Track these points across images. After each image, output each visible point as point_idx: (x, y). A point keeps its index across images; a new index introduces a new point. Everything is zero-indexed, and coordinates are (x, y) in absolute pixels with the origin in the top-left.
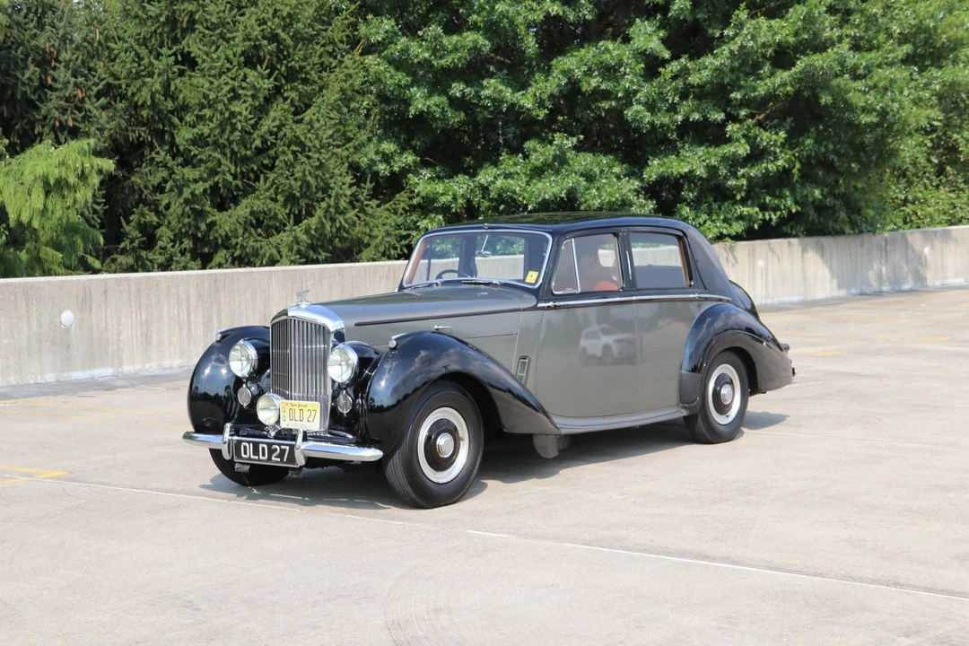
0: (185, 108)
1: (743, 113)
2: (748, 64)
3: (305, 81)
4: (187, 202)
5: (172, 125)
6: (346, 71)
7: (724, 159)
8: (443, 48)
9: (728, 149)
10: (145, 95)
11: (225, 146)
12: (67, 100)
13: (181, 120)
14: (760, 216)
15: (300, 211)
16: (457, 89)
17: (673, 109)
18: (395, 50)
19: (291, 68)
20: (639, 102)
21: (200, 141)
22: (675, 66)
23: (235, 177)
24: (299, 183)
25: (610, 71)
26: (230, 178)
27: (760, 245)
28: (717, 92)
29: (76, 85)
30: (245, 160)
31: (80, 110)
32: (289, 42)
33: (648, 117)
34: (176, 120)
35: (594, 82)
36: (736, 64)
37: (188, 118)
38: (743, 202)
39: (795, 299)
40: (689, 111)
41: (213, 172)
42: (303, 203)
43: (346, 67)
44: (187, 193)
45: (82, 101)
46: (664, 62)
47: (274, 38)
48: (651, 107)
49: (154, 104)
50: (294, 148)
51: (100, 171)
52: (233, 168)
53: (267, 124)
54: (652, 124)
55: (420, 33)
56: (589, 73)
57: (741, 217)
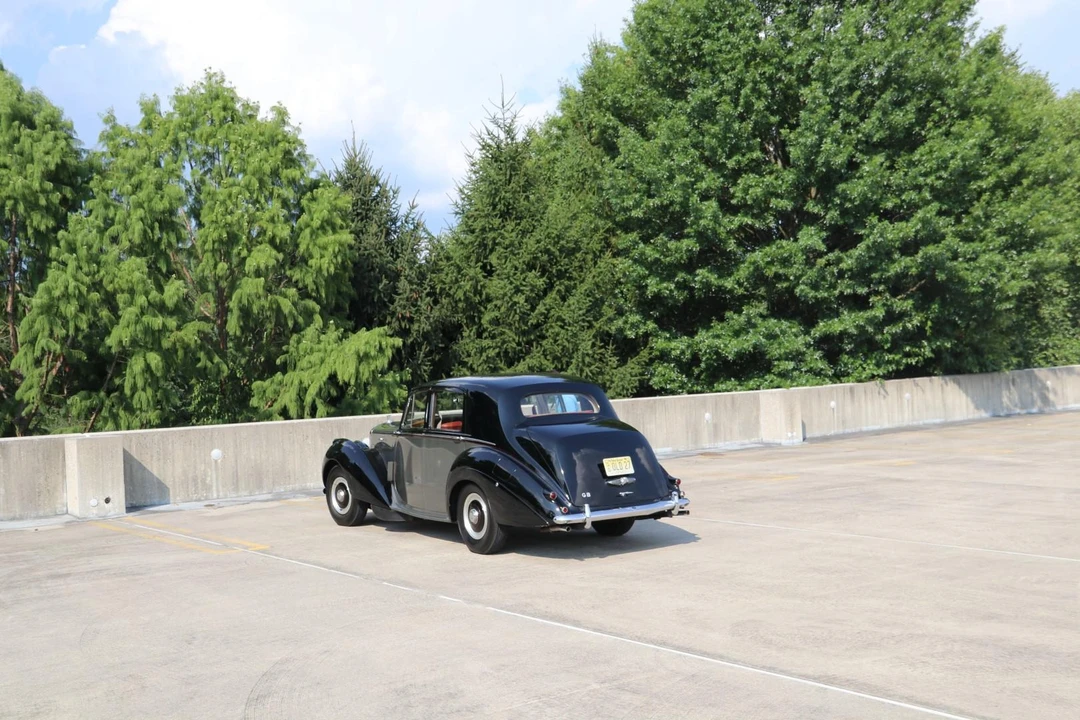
0: (489, 300)
1: (881, 288)
2: (883, 253)
3: (570, 278)
4: (485, 362)
5: (480, 312)
6: (599, 270)
7: (870, 321)
8: (668, 250)
9: (869, 314)
10: (460, 294)
11: (511, 325)
12: (408, 299)
13: (486, 308)
14: (904, 361)
15: (562, 366)
16: (681, 276)
17: (833, 286)
18: (635, 254)
19: (560, 270)
20: (803, 283)
21: (496, 322)
22: (831, 256)
23: (519, 344)
24: (561, 347)
25: (786, 262)
26: (514, 345)
27: (907, 382)
28: (861, 274)
29: (411, 290)
30: (524, 333)
31: (414, 306)
32: (557, 253)
33: (812, 294)
34: (482, 309)
35: (774, 269)
36: (873, 254)
37: (489, 306)
38: (889, 351)
39: (938, 421)
40: (845, 287)
41: (504, 342)
42: (564, 360)
43: (600, 267)
44: (484, 357)
45: (416, 300)
46: (821, 255)
47: (547, 251)
48: (815, 286)
49: (467, 299)
50: (559, 323)
51: (393, 346)
52: (517, 339)
53: (541, 308)
54: (816, 298)
55: (652, 241)
56: (771, 263)
57: (889, 362)
